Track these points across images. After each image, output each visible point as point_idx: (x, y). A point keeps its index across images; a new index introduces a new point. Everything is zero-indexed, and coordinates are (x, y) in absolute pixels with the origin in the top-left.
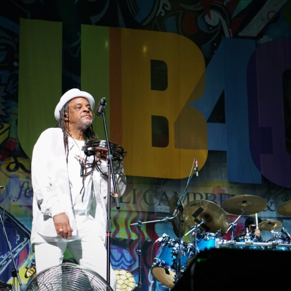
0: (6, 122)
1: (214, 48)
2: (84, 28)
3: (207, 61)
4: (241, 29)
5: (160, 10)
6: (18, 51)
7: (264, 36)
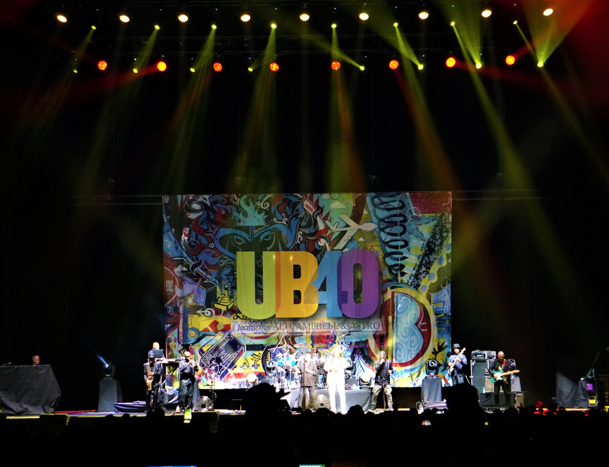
0: (232, 299)
1: (322, 257)
2: (264, 253)
3: (319, 263)
4: (335, 246)
5: (298, 241)
6: (236, 267)
7: (346, 249)
